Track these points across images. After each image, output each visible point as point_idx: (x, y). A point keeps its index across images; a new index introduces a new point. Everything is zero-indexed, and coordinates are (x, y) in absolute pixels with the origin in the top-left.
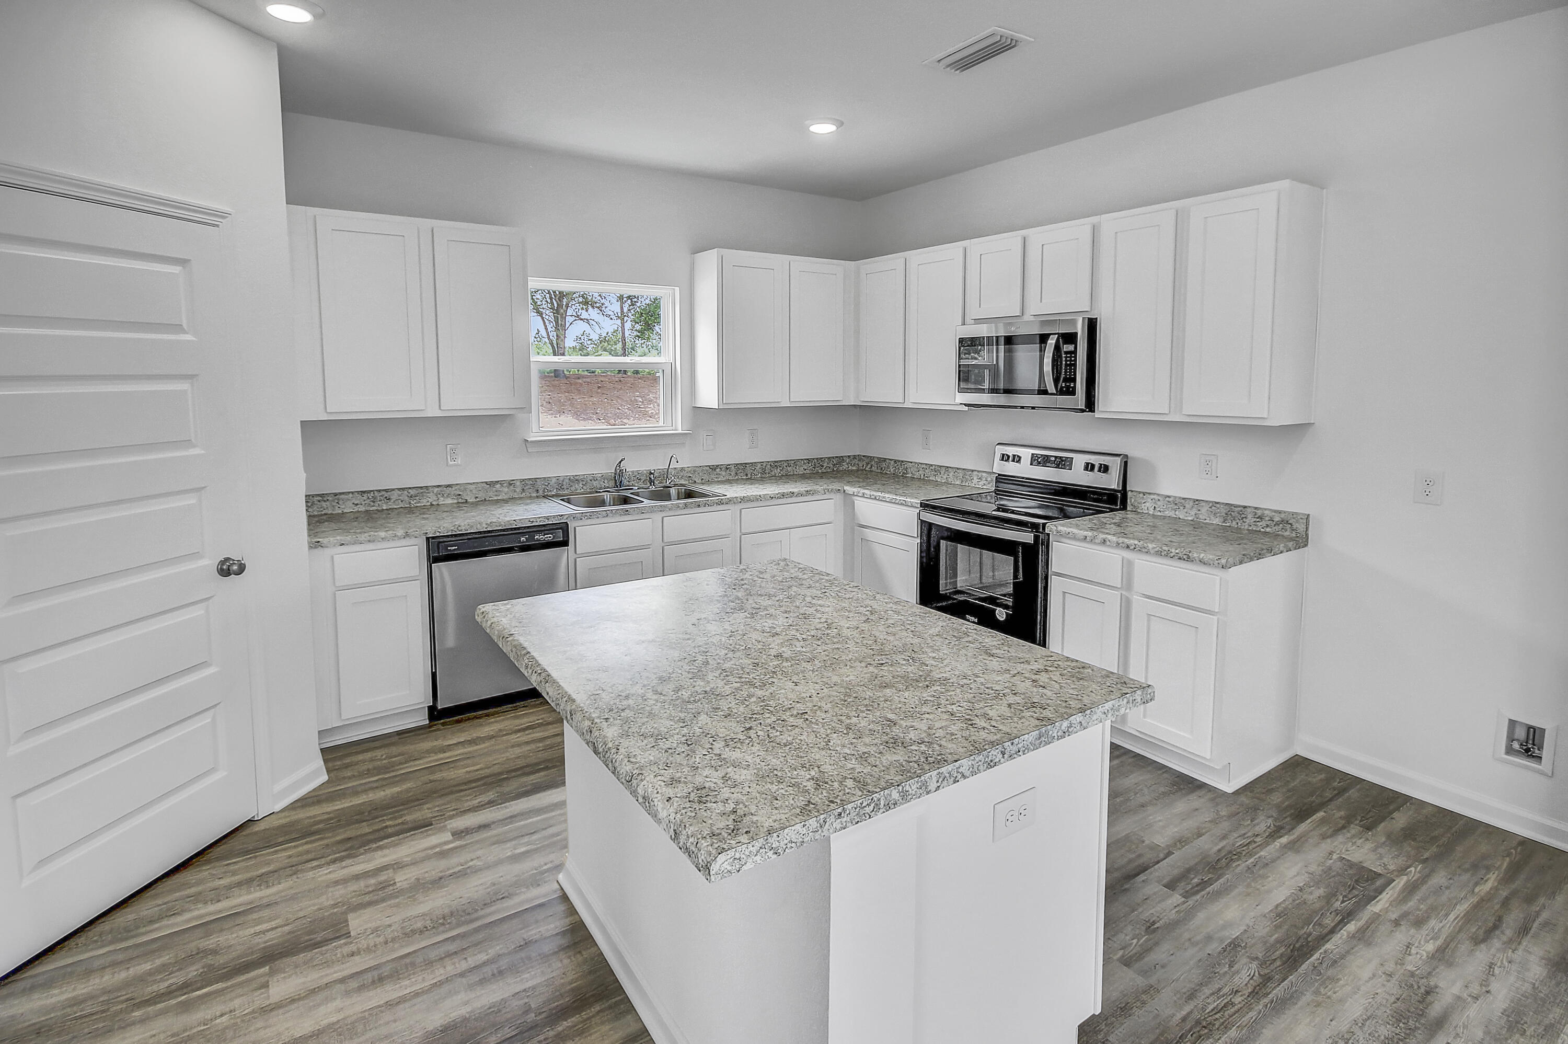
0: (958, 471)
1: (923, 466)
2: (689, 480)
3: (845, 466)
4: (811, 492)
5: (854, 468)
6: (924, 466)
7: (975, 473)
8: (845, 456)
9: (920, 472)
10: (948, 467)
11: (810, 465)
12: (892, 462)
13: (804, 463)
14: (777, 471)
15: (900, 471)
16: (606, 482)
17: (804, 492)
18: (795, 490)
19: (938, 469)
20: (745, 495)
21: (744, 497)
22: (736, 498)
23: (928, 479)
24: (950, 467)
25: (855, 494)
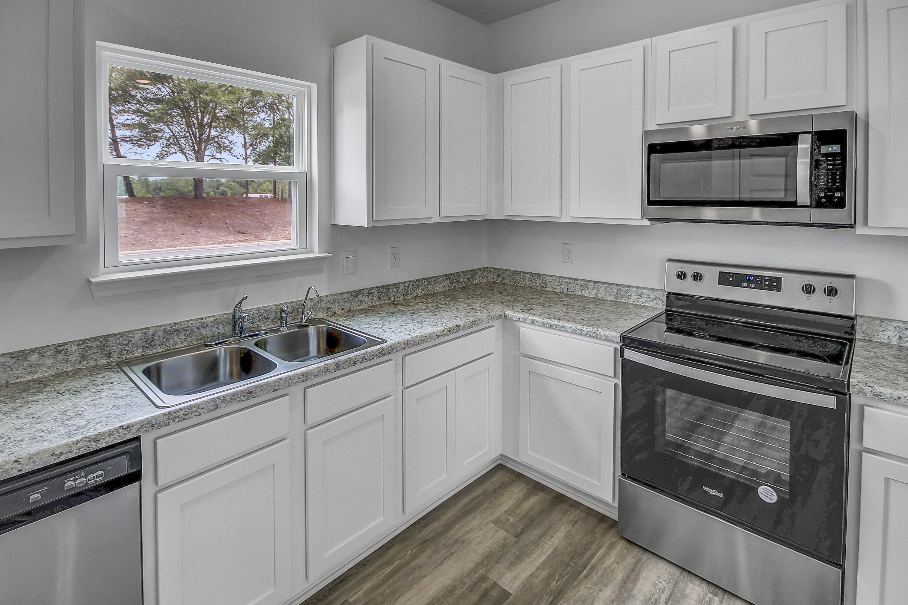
0: (611, 286)
1: (565, 280)
2: (328, 312)
3: (477, 280)
4: (476, 323)
5: (485, 281)
6: (568, 280)
7: (633, 289)
8: (478, 269)
9: (563, 286)
10: (596, 282)
11: (448, 281)
12: (528, 276)
13: (443, 280)
14: (418, 291)
15: (538, 284)
16: (221, 327)
17: (470, 323)
18: (460, 322)
19: (585, 284)
20: (409, 337)
21: (408, 341)
22: (399, 343)
23: (573, 293)
24: (600, 282)
25: (521, 320)
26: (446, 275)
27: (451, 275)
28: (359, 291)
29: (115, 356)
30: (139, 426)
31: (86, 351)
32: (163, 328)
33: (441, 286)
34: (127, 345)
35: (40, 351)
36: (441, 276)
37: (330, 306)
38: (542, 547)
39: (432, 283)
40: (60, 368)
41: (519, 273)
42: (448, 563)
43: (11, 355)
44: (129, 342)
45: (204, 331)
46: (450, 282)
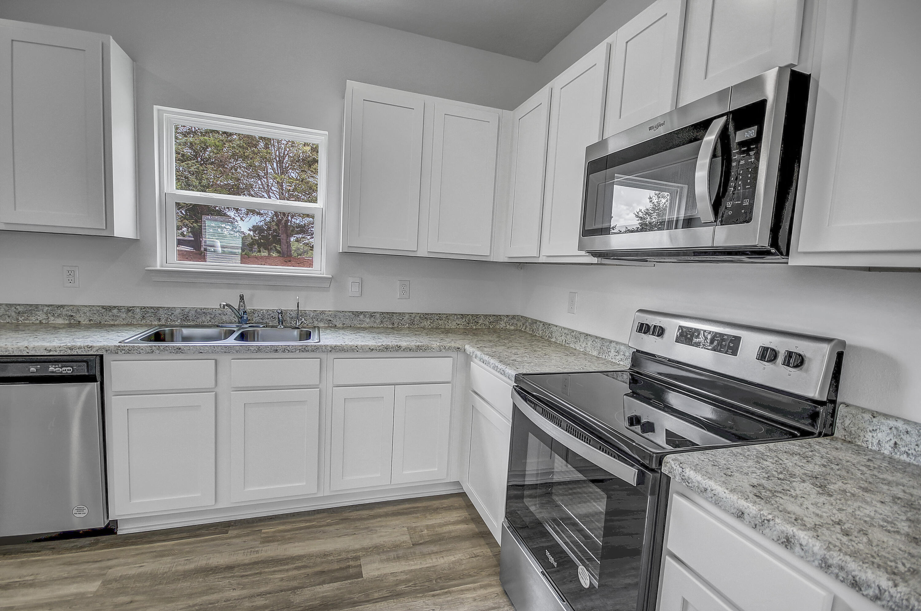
26: (462, 315)
27: (468, 315)
28: (361, 313)
30: (98, 348)
31: (145, 314)
32: (195, 309)
33: (454, 323)
35: (119, 308)
36: (455, 315)
37: (331, 319)
38: (425, 560)
39: (444, 319)
42: (347, 539)
43: (103, 307)
44: (172, 314)
45: (224, 318)
46: (466, 321)
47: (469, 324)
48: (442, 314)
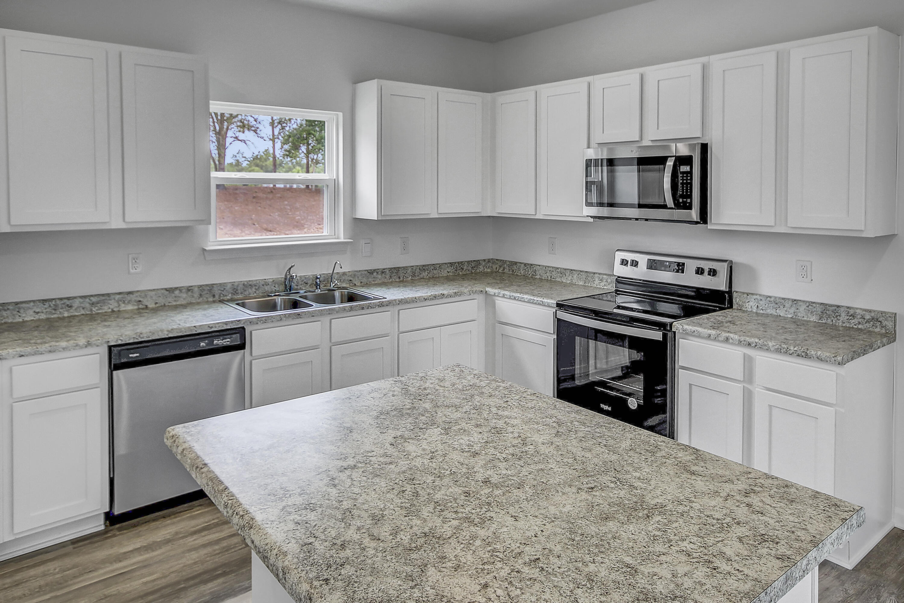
0: (581, 273)
1: (550, 269)
2: (350, 284)
3: (481, 268)
4: (459, 294)
5: (489, 270)
6: (551, 269)
7: (596, 275)
8: (481, 260)
9: (547, 274)
10: (572, 270)
11: (452, 268)
12: (523, 265)
13: (448, 267)
14: (425, 274)
15: (529, 273)
16: (277, 286)
17: (453, 294)
18: (445, 292)
19: (563, 272)
20: (403, 297)
21: (402, 299)
22: (395, 300)
23: (555, 280)
24: (574, 270)
25: (496, 294)
26: (450, 263)
27: (455, 263)
28: (375, 270)
29: (217, 297)
31: (202, 292)
32: (243, 283)
33: (446, 271)
34: (223, 291)
35: (180, 289)
36: (446, 263)
37: (352, 279)
39: (437, 268)
40: (189, 300)
41: (516, 263)
43: (166, 289)
45: (266, 287)
46: (454, 268)
47: (456, 271)
48: (436, 264)
